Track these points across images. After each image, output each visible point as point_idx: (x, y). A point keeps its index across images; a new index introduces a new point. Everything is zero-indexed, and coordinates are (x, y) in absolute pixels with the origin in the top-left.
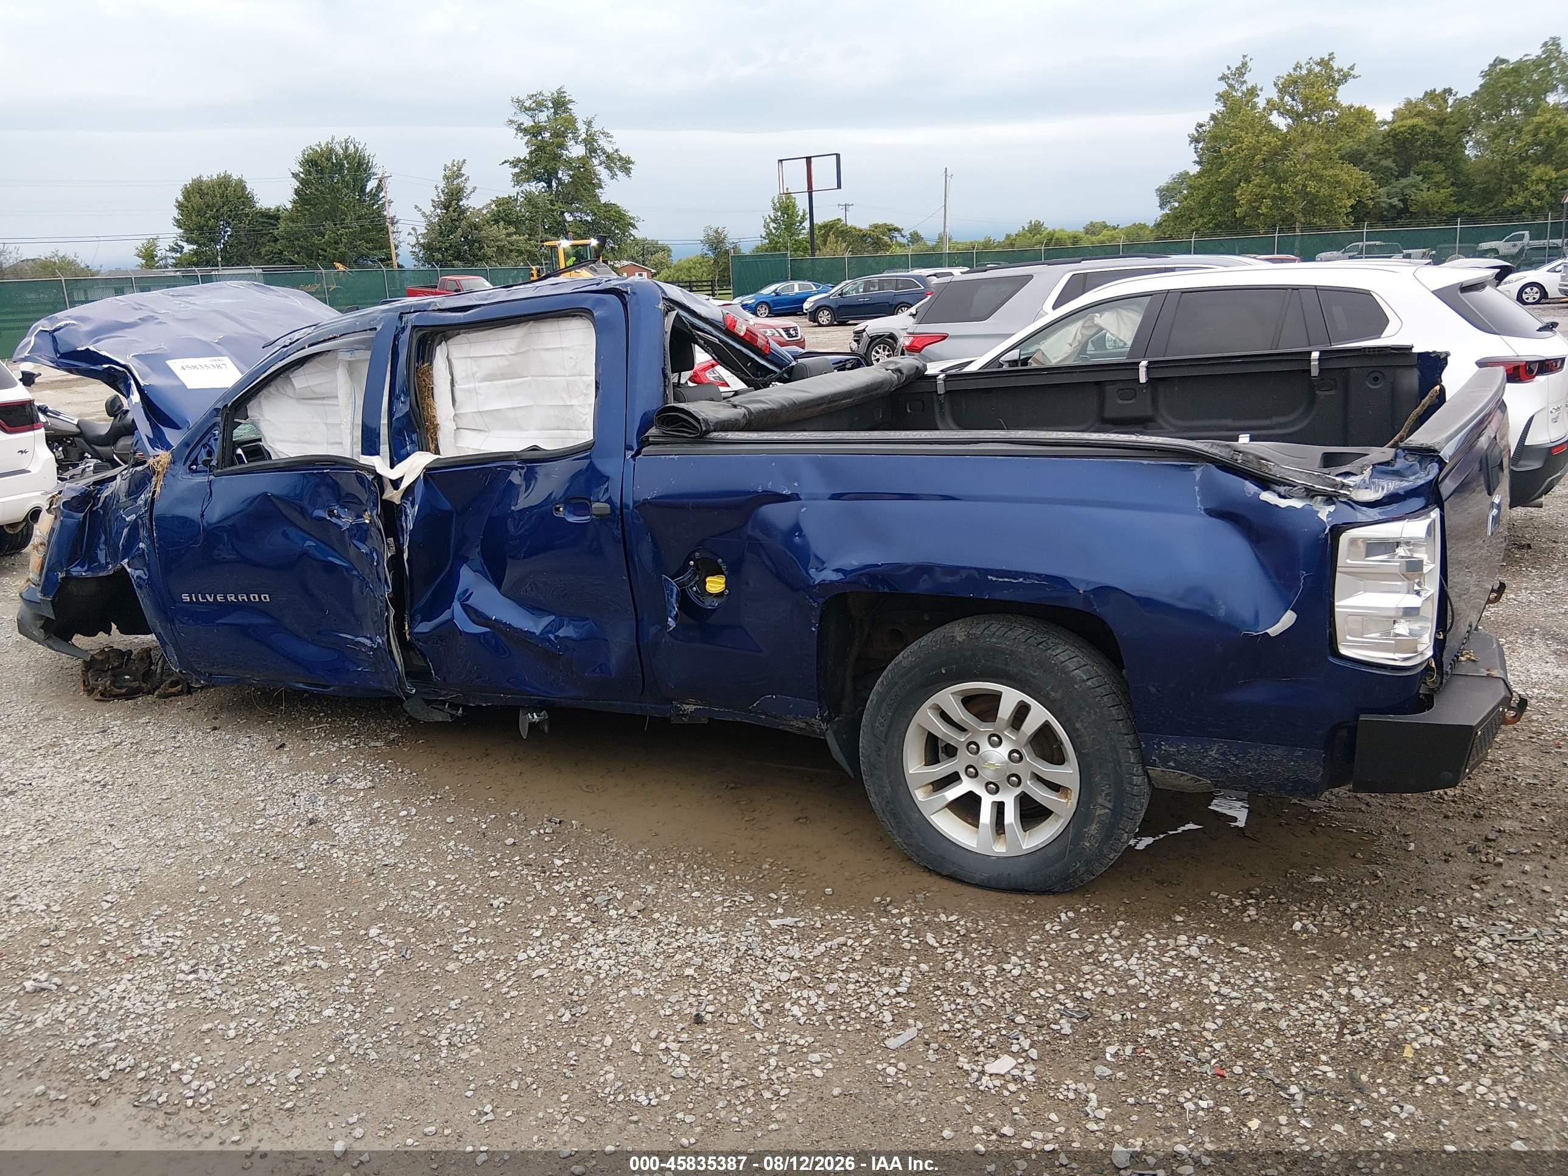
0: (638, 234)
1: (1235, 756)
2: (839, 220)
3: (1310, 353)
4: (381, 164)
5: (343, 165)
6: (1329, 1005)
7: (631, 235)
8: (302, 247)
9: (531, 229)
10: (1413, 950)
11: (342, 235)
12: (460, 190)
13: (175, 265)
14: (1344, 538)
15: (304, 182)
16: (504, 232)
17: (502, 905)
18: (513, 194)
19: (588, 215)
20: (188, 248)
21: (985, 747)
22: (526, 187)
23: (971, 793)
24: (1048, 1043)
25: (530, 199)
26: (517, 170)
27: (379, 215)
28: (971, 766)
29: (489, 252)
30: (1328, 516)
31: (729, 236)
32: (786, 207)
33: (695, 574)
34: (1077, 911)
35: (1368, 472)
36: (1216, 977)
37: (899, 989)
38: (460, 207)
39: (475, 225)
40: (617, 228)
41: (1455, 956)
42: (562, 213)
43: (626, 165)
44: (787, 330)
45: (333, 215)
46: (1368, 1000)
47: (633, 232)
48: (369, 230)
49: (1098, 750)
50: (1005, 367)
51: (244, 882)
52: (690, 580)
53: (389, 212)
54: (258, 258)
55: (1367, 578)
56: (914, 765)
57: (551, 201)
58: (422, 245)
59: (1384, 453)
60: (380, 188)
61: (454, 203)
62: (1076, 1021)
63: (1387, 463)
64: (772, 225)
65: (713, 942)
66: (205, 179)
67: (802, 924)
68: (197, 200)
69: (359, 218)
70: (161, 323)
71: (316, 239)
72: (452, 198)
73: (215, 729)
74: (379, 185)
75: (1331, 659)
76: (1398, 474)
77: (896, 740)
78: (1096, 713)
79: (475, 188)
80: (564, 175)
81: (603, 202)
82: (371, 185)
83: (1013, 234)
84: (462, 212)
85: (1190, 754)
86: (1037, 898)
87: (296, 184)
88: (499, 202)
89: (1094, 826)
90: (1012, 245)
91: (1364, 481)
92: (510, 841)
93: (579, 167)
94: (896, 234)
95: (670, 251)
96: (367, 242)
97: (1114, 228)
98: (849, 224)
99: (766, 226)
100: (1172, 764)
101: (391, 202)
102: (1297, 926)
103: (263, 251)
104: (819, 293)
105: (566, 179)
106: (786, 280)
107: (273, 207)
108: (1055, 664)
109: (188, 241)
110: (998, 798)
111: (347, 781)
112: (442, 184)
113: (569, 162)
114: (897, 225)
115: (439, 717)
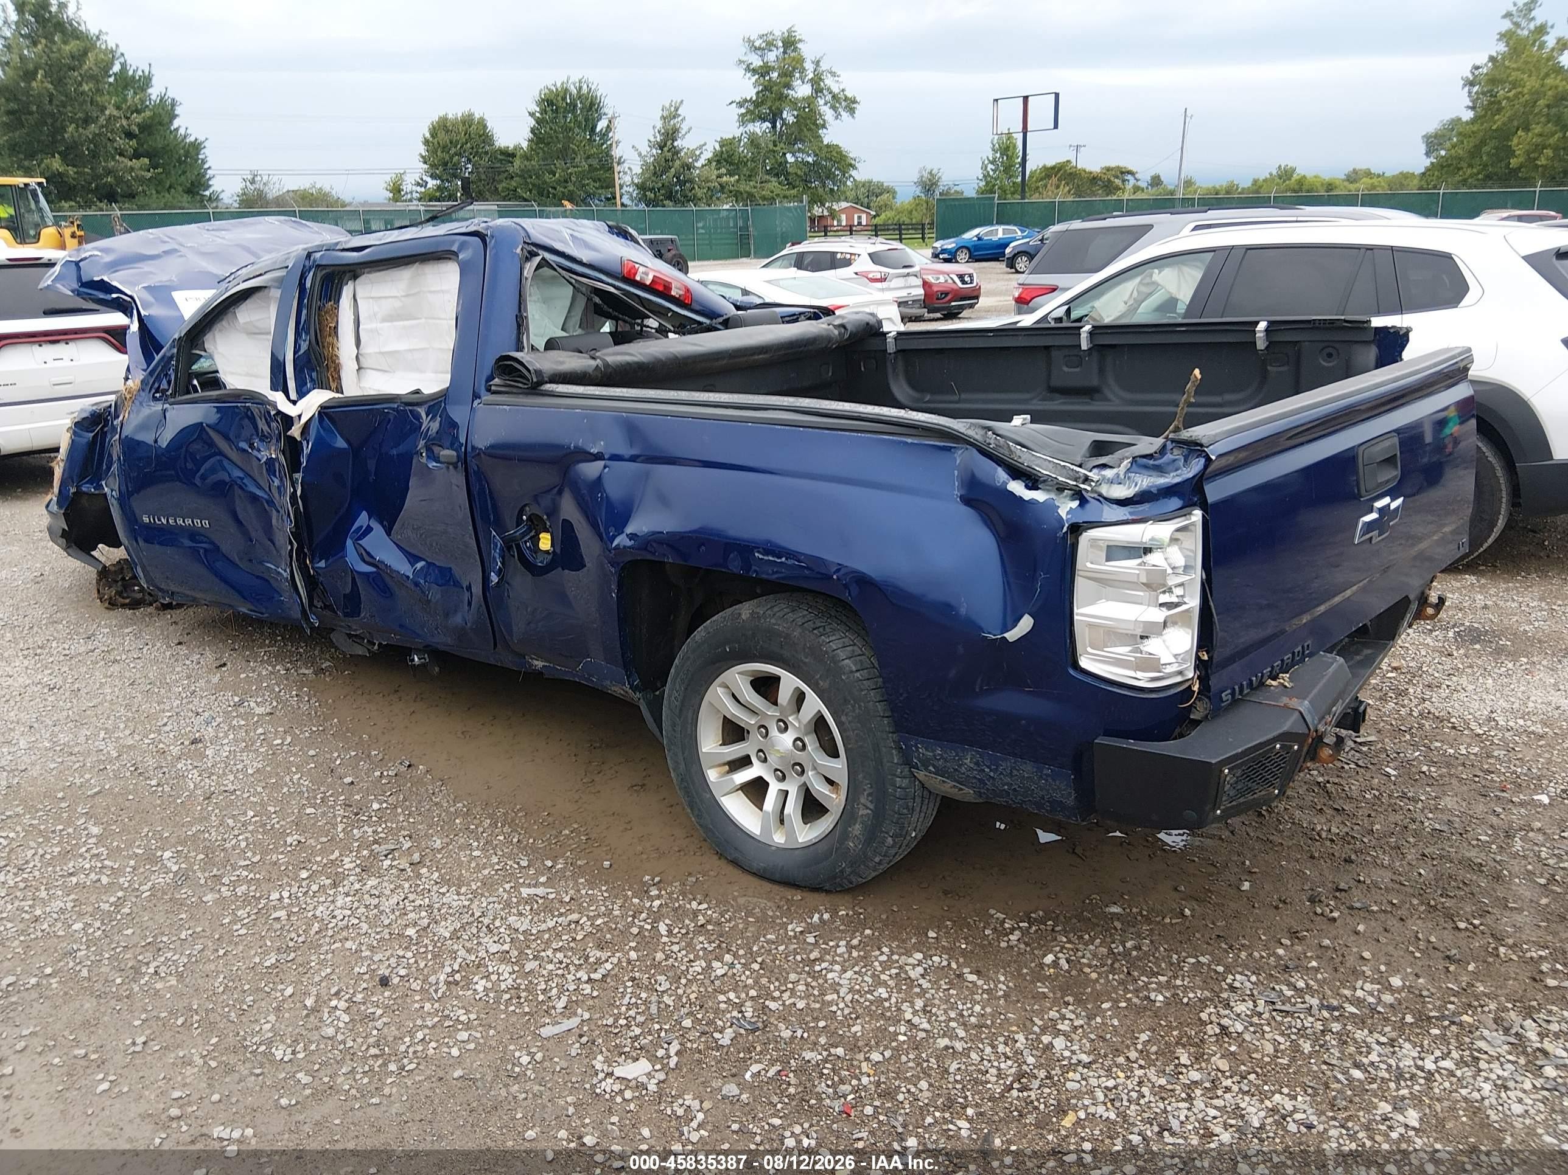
0: (860, 175)
1: (988, 767)
2: (1068, 161)
3: (1257, 323)
4: (610, 106)
5: (575, 106)
6: (1018, 1053)
7: (851, 176)
8: (534, 185)
9: (752, 170)
10: (1158, 1004)
11: (571, 174)
12: (675, 131)
13: (420, 200)
14: (1086, 538)
15: (539, 121)
16: (716, 172)
17: (295, 843)
18: (737, 134)
19: (809, 155)
20: (432, 183)
21: (774, 732)
22: (751, 127)
23: (760, 778)
24: (700, 1052)
25: (753, 141)
26: (743, 110)
27: (608, 154)
28: (760, 750)
29: (700, 193)
30: (1068, 513)
31: (944, 178)
32: (1005, 149)
33: (530, 530)
34: (834, 913)
35: (1126, 463)
36: (919, 1004)
37: (593, 976)
38: (674, 147)
39: (687, 165)
40: (838, 169)
41: (1200, 1019)
42: (784, 154)
43: (850, 105)
44: (961, 277)
45: (564, 154)
46: (1067, 1054)
47: (853, 173)
48: (596, 169)
49: (861, 747)
50: (1053, 324)
51: (99, 792)
52: (524, 535)
53: (616, 153)
54: (496, 194)
55: (1107, 584)
56: (709, 742)
57: (774, 142)
58: (637, 185)
59: (1148, 444)
60: (608, 128)
61: (669, 143)
62: (742, 1031)
63: (1150, 456)
64: (990, 166)
65: (455, 904)
66: (450, 116)
67: (551, 896)
68: (442, 137)
69: (588, 157)
70: (181, 256)
71: (547, 177)
72: (668, 138)
73: (180, 643)
74: (608, 126)
75: (1072, 672)
76: (1160, 470)
77: (690, 714)
78: (860, 706)
79: (690, 129)
80: (789, 116)
81: (825, 143)
82: (601, 125)
83: (1262, 178)
84: (676, 152)
85: (946, 760)
86: (805, 894)
87: (532, 122)
88: (723, 143)
89: (857, 826)
90: (1257, 192)
91: (1118, 475)
92: (348, 780)
93: (804, 108)
94: (1129, 177)
95: (895, 192)
96: (595, 181)
97: (1379, 176)
98: (1079, 167)
99: (984, 167)
100: (931, 768)
101: (618, 143)
102: (1049, 958)
103: (500, 187)
104: (1023, 238)
105: (791, 119)
106: (992, 224)
107: (511, 147)
108: (826, 652)
109: (433, 177)
110: (783, 786)
111: (252, 704)
112: (659, 124)
113: (794, 103)
114: (1130, 168)
115: (360, 651)
